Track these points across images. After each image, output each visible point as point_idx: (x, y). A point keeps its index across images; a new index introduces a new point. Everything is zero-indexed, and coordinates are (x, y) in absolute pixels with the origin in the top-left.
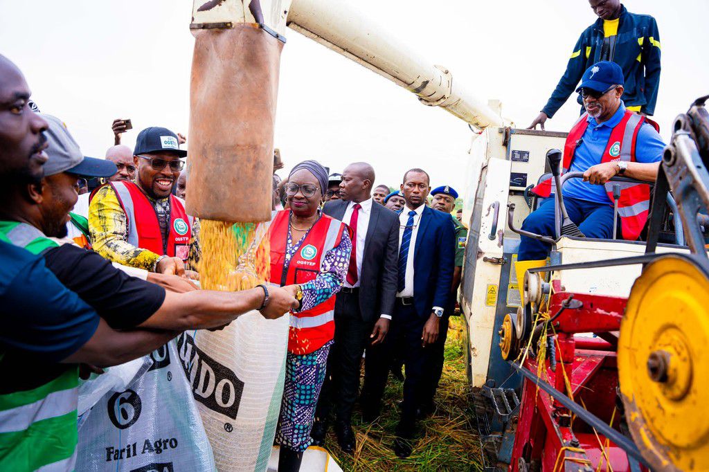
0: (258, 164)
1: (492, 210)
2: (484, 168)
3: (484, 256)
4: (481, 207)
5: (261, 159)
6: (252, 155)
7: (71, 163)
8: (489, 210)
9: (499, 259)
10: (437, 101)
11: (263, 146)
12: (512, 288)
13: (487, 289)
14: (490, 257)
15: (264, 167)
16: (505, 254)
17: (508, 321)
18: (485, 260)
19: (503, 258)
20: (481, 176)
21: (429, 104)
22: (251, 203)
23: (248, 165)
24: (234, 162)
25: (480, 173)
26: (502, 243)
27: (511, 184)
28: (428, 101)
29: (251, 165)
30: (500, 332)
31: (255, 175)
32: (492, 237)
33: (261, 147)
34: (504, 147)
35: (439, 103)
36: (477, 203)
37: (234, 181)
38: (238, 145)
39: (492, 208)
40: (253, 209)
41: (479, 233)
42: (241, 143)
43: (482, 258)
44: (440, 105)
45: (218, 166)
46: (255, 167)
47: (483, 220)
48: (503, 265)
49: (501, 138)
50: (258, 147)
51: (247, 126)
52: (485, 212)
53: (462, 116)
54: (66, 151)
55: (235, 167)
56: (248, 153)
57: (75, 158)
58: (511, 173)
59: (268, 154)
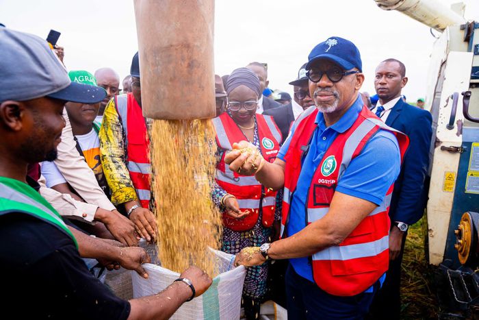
0: (192, 62)
1: (450, 100)
2: (444, 63)
3: (442, 145)
4: (439, 100)
5: (195, 57)
6: (185, 53)
7: (54, 87)
8: (447, 101)
9: (457, 148)
10: (396, 4)
11: (196, 44)
12: (472, 175)
13: (445, 175)
14: (447, 145)
15: (200, 64)
16: (464, 143)
17: (466, 220)
18: (443, 149)
19: (462, 147)
20: (440, 72)
21: (388, 8)
22: (188, 101)
23: (182, 63)
24: (170, 62)
25: (439, 69)
26: (460, 132)
27: (472, 78)
28: (386, 6)
29: (185, 64)
30: (457, 231)
31: (190, 73)
32: (450, 126)
33: (194, 46)
34: (466, 43)
35: (397, 6)
36: (436, 97)
37: (171, 80)
38: (171, 46)
39: (450, 99)
40: (190, 105)
41: (437, 123)
42: (174, 43)
43: (440, 147)
44: (397, 9)
45: (156, 68)
46: (190, 66)
47: (441, 111)
48: (461, 153)
49: (463, 34)
50: (191, 45)
51: (179, 25)
52: (443, 103)
53: (422, 19)
54: (47, 73)
55: (171, 67)
56: (182, 52)
57: (58, 81)
58: (473, 68)
59: (203, 52)
